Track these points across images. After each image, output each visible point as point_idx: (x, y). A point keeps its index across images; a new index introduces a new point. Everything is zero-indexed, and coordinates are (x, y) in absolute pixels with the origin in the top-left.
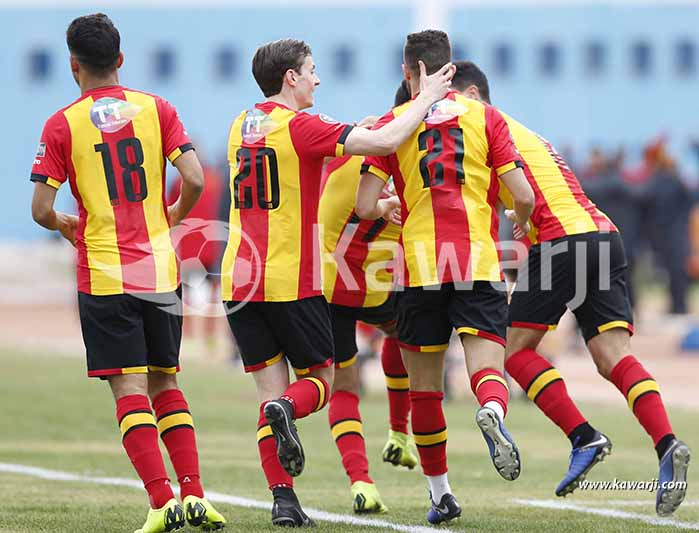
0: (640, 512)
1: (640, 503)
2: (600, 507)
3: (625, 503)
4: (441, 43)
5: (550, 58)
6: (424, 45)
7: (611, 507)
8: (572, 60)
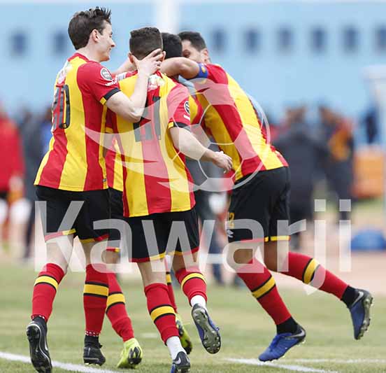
0: (317, 368)
1: (317, 361)
2: (288, 364)
3: (306, 361)
4: (154, 36)
5: (252, 39)
6: (141, 38)
7: (297, 364)
8: (268, 41)
